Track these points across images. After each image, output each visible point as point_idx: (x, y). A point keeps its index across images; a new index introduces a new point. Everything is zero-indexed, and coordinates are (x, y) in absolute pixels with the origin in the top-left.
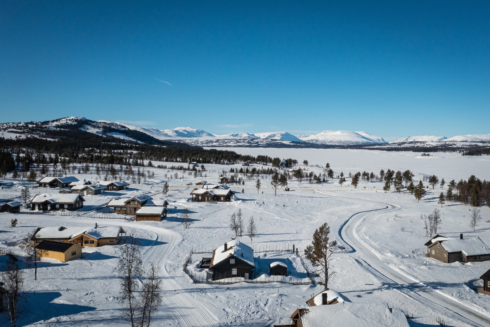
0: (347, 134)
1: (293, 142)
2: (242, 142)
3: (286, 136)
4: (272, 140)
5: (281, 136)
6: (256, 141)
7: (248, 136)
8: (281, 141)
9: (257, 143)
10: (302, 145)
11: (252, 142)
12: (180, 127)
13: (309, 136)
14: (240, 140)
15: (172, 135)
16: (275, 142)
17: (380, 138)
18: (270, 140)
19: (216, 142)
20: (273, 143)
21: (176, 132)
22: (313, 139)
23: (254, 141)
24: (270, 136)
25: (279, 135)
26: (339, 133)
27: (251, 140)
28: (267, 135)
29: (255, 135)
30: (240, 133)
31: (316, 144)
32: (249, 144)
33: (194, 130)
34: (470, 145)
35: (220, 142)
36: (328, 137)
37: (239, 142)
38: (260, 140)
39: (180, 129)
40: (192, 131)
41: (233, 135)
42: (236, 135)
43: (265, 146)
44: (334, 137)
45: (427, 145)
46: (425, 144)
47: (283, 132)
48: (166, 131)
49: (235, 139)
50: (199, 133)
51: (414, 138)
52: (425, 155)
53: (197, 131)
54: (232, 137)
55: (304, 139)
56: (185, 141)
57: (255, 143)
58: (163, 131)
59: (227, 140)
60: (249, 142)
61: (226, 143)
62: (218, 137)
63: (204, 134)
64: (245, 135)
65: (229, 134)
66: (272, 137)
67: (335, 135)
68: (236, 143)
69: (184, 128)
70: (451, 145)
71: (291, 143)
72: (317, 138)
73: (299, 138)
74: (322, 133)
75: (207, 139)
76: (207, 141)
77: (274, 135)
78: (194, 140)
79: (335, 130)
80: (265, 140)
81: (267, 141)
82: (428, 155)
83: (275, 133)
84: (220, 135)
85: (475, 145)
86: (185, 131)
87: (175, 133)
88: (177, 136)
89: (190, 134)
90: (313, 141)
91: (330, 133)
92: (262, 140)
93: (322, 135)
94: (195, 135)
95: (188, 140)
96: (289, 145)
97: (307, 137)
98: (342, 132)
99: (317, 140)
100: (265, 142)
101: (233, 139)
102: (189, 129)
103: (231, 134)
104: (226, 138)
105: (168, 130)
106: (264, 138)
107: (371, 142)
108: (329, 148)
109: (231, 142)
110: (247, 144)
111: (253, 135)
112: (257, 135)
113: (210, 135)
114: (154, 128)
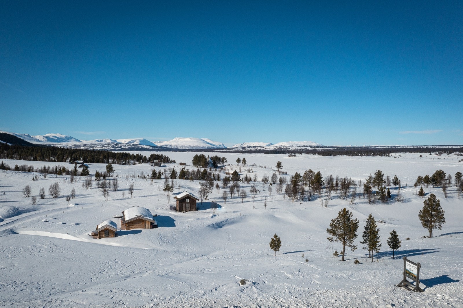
0: (196, 140)
1: (151, 147)
2: (107, 146)
3: (144, 142)
4: (134, 145)
5: (140, 142)
6: (120, 145)
7: (111, 141)
8: (141, 146)
9: (121, 147)
10: (160, 149)
11: (116, 146)
12: (51, 133)
13: (163, 142)
14: (105, 144)
15: (42, 140)
16: (136, 147)
17: (221, 144)
18: (132, 145)
19: (83, 146)
20: (135, 147)
21: (47, 137)
22: (167, 144)
23: (118, 145)
24: (130, 142)
25: (138, 141)
26: (188, 139)
27: (115, 144)
28: (127, 141)
29: (117, 141)
30: (104, 139)
31: (171, 148)
32: (113, 148)
33: (63, 136)
34: (301, 149)
35: (87, 147)
36: (179, 143)
37: (105, 147)
38: (123, 145)
39: (50, 135)
40: (61, 137)
41: (98, 141)
42: (101, 141)
43: (128, 150)
44: (184, 143)
45: (266, 148)
46: (264, 148)
47: (142, 139)
48: (37, 137)
49: (101, 144)
50: (68, 139)
51: (247, 144)
52: (291, 155)
53: (66, 137)
54: (97, 143)
55: (159, 145)
56: (54, 145)
57: (119, 147)
58: (35, 137)
59: (93, 144)
60: (113, 146)
61: (92, 147)
62: (85, 142)
63: (73, 139)
64: (108, 141)
65: (95, 140)
66: (132, 142)
67: (185, 142)
68: (102, 147)
69: (54, 135)
70: (286, 149)
71: (150, 147)
72: (170, 144)
73: (155, 144)
74: (174, 140)
75: (75, 144)
76: (76, 145)
77: (134, 141)
78: (64, 144)
79: (185, 137)
80: (127, 144)
81: (129, 146)
82: (295, 156)
83: (135, 139)
84: (86, 140)
85: (305, 149)
86: (55, 137)
87: (46, 139)
88: (47, 141)
89: (59, 140)
90: (167, 146)
91: (181, 140)
92: (125, 145)
93: (175, 141)
94: (64, 141)
95: (58, 145)
96: (149, 149)
97: (161, 142)
98: (191, 139)
99: (171, 146)
100: (127, 147)
101: (99, 144)
102: (58, 135)
103: (96, 140)
104: (92, 143)
105: (39, 136)
106: (126, 143)
107: (214, 147)
108: (185, 151)
109: (98, 147)
110: (112, 148)
111: (116, 141)
112: (118, 141)
113: (77, 140)
114: (26, 134)
